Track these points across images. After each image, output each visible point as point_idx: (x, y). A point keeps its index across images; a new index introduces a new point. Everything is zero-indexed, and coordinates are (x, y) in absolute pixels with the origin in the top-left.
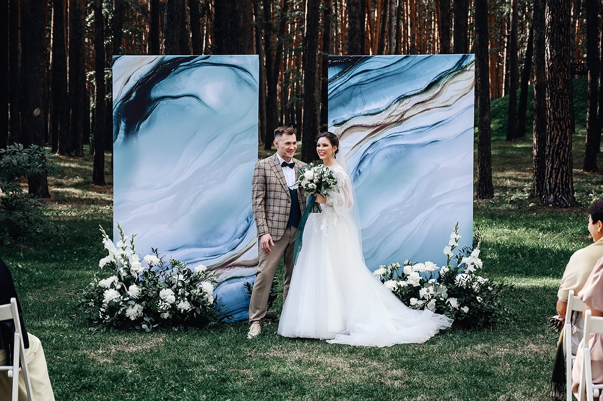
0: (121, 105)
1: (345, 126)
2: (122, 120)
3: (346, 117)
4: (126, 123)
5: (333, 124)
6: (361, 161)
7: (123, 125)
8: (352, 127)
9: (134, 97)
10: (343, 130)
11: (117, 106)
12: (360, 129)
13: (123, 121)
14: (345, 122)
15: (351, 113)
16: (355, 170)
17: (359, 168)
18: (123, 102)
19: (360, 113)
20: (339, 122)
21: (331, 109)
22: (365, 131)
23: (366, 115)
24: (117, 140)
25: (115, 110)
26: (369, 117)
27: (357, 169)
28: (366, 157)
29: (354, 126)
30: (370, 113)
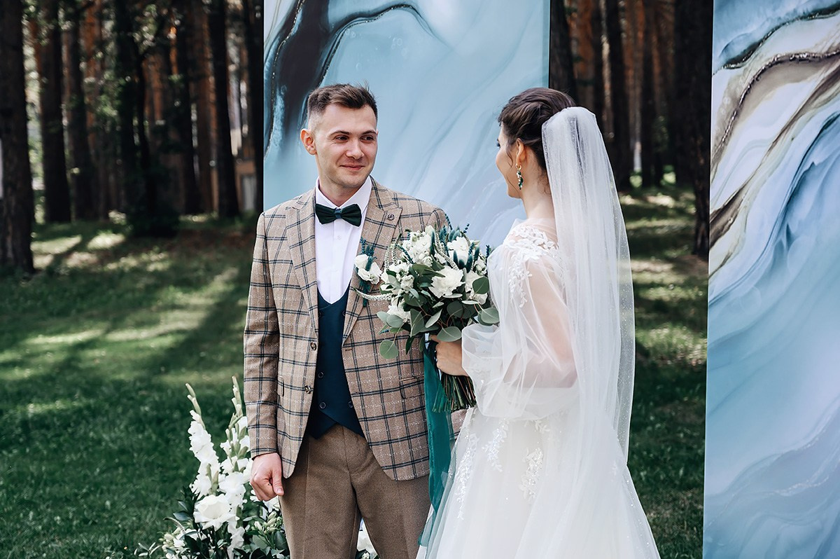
0: (276, 50)
1: (756, 64)
2: (278, 92)
3: (755, 30)
4: (285, 99)
5: (723, 60)
6: (795, 195)
7: (279, 104)
8: (771, 66)
9: (299, 26)
10: (749, 80)
11: (270, 54)
12: (792, 70)
13: (280, 94)
14: (753, 48)
15: (769, 13)
16: (777, 228)
17: (788, 221)
18: (281, 41)
19: (795, 11)
20: (737, 50)
21: (721, 7)
22: (804, 78)
23: (809, 16)
24: (270, 148)
25: (267, 65)
26: (819, 22)
27: (783, 223)
28: (809, 177)
29: (777, 63)
30: (821, 6)
